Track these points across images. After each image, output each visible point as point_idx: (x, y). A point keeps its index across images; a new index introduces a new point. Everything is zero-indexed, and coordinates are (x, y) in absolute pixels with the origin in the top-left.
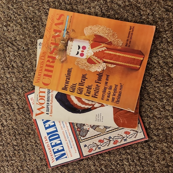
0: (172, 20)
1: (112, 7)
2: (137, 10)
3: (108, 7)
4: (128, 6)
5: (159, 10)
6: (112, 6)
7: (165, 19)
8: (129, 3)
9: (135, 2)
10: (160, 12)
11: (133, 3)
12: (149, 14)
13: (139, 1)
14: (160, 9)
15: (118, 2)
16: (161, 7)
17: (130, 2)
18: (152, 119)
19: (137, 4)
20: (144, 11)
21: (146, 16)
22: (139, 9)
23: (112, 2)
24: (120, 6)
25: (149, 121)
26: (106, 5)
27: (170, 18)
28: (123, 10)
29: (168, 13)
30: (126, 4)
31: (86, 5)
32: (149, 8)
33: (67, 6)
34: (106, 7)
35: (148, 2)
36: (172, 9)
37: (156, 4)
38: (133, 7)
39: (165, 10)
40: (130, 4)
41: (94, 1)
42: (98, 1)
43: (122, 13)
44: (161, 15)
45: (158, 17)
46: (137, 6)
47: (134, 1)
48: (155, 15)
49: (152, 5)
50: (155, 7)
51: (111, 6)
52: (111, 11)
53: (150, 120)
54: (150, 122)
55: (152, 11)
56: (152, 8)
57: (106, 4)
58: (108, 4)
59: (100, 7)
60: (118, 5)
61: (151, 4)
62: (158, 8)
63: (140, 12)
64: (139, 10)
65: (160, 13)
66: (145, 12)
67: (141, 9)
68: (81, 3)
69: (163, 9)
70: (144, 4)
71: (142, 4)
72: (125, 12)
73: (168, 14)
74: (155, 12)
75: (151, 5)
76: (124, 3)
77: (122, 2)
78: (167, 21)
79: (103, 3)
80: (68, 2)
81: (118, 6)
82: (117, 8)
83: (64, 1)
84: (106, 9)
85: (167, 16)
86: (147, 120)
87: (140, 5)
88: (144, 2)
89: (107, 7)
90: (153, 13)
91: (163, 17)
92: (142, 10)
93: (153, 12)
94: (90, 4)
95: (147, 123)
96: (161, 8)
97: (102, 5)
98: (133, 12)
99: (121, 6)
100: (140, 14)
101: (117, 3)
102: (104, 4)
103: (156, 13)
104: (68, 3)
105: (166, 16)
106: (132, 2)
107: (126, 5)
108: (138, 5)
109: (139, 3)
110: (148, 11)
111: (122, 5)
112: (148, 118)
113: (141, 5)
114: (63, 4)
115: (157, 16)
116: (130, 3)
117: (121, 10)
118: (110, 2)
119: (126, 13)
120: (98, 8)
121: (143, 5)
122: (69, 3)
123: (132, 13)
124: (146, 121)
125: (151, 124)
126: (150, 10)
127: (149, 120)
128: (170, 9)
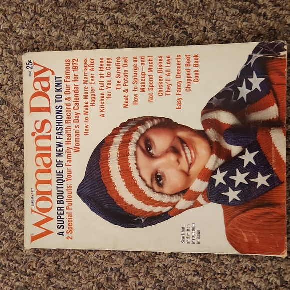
0: (259, 29)
1: (118, 35)
2: (177, 27)
3: (111, 36)
4: (154, 23)
5: (225, 14)
6: (119, 32)
7: (243, 31)
8: (154, 16)
9: (168, 11)
10: (228, 18)
11: (163, 14)
12: (205, 29)
13: (175, 6)
14: (227, 12)
15: (128, 19)
16: (228, 7)
17: (157, 13)
18: (282, 262)
19: (172, 13)
20: (192, 25)
21: (199, 34)
22: (179, 23)
23: (116, 23)
24: (135, 27)
25: (277, 268)
26: (106, 34)
27: (256, 26)
28: (145, 34)
29: (248, 16)
30: (148, 19)
31: (58, 43)
32: (201, 15)
33: (16, 56)
34: (106, 37)
35: (196, 4)
36: (253, 5)
37: (216, 4)
38: (165, 23)
39: (238, 11)
40: (157, 18)
41: (75, 31)
42: (83, 30)
43: (146, 41)
44: (232, 24)
45: (228, 31)
46: (173, 19)
47: (164, 9)
48: (220, 28)
49: (206, 7)
50: (215, 11)
51: (117, 33)
52: (118, 43)
53: (279, 266)
54: (280, 269)
55: (210, 21)
56: (208, 15)
57: (104, 31)
58: (109, 30)
59: (91, 40)
60: (132, 26)
61: (204, 6)
62: (222, 12)
63: (186, 29)
64: (181, 25)
65: (230, 21)
66: (195, 28)
67: (185, 23)
68: (45, 43)
69: (234, 11)
70: (189, 9)
71: (184, 10)
72: (152, 37)
73: (248, 20)
74: (217, 21)
75: (204, 9)
76: (143, 19)
77: (139, 18)
78: (249, 34)
79: (95, 30)
80: (15, 48)
81: (132, 29)
82: (131, 34)
83: (6, 49)
84: (107, 43)
85: (247, 23)
86: (274, 267)
87: (179, 15)
88: (188, 5)
89: (108, 37)
90: (215, 25)
91: (239, 27)
92: (188, 24)
93: (214, 21)
94: (68, 40)
95: (275, 273)
96: (227, 9)
97: (95, 35)
98: (170, 33)
99: (138, 27)
100: (186, 33)
101: (128, 24)
102: (99, 31)
103: (221, 24)
104: (16, 51)
105: (245, 23)
106: (160, 13)
107: (149, 22)
108: (176, 14)
109: (177, 9)
110: (203, 23)
111: (141, 25)
112: (274, 262)
113: (182, 14)
114: (4, 55)
115: (224, 28)
116: (158, 15)
117: (142, 35)
118: (111, 24)
119: (154, 40)
120: (88, 43)
121: (188, 13)
122: (18, 48)
123: (167, 37)
124: (271, 269)
125: (285, 274)
126: (206, 19)
127: (276, 266)
128: (249, 6)
